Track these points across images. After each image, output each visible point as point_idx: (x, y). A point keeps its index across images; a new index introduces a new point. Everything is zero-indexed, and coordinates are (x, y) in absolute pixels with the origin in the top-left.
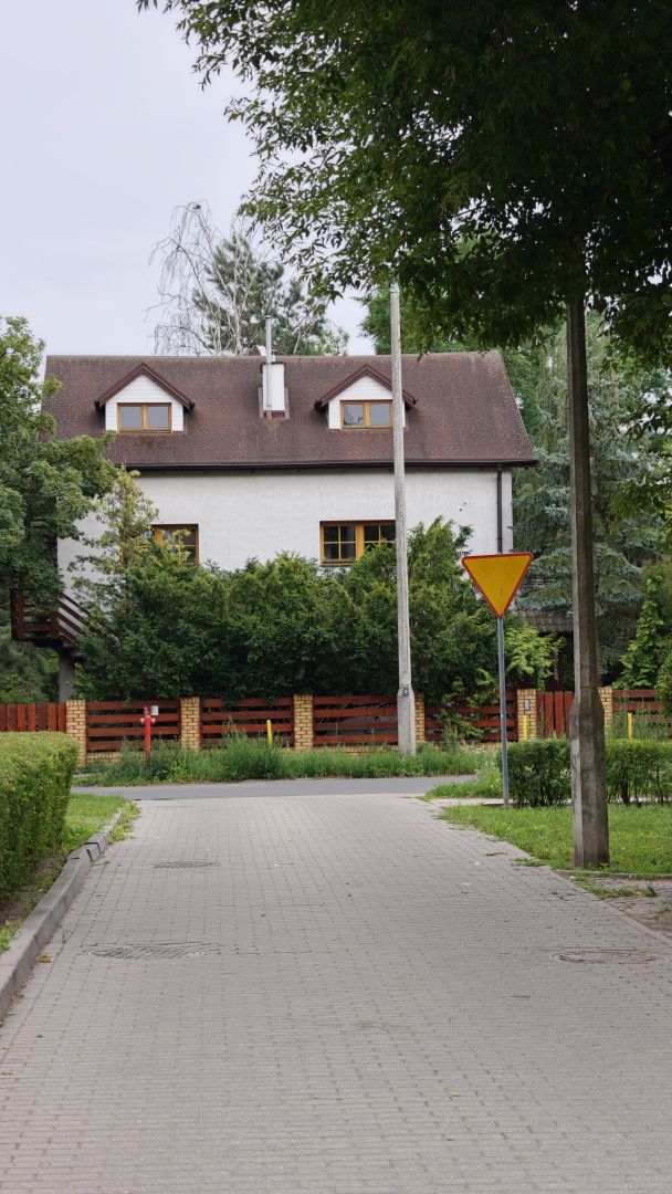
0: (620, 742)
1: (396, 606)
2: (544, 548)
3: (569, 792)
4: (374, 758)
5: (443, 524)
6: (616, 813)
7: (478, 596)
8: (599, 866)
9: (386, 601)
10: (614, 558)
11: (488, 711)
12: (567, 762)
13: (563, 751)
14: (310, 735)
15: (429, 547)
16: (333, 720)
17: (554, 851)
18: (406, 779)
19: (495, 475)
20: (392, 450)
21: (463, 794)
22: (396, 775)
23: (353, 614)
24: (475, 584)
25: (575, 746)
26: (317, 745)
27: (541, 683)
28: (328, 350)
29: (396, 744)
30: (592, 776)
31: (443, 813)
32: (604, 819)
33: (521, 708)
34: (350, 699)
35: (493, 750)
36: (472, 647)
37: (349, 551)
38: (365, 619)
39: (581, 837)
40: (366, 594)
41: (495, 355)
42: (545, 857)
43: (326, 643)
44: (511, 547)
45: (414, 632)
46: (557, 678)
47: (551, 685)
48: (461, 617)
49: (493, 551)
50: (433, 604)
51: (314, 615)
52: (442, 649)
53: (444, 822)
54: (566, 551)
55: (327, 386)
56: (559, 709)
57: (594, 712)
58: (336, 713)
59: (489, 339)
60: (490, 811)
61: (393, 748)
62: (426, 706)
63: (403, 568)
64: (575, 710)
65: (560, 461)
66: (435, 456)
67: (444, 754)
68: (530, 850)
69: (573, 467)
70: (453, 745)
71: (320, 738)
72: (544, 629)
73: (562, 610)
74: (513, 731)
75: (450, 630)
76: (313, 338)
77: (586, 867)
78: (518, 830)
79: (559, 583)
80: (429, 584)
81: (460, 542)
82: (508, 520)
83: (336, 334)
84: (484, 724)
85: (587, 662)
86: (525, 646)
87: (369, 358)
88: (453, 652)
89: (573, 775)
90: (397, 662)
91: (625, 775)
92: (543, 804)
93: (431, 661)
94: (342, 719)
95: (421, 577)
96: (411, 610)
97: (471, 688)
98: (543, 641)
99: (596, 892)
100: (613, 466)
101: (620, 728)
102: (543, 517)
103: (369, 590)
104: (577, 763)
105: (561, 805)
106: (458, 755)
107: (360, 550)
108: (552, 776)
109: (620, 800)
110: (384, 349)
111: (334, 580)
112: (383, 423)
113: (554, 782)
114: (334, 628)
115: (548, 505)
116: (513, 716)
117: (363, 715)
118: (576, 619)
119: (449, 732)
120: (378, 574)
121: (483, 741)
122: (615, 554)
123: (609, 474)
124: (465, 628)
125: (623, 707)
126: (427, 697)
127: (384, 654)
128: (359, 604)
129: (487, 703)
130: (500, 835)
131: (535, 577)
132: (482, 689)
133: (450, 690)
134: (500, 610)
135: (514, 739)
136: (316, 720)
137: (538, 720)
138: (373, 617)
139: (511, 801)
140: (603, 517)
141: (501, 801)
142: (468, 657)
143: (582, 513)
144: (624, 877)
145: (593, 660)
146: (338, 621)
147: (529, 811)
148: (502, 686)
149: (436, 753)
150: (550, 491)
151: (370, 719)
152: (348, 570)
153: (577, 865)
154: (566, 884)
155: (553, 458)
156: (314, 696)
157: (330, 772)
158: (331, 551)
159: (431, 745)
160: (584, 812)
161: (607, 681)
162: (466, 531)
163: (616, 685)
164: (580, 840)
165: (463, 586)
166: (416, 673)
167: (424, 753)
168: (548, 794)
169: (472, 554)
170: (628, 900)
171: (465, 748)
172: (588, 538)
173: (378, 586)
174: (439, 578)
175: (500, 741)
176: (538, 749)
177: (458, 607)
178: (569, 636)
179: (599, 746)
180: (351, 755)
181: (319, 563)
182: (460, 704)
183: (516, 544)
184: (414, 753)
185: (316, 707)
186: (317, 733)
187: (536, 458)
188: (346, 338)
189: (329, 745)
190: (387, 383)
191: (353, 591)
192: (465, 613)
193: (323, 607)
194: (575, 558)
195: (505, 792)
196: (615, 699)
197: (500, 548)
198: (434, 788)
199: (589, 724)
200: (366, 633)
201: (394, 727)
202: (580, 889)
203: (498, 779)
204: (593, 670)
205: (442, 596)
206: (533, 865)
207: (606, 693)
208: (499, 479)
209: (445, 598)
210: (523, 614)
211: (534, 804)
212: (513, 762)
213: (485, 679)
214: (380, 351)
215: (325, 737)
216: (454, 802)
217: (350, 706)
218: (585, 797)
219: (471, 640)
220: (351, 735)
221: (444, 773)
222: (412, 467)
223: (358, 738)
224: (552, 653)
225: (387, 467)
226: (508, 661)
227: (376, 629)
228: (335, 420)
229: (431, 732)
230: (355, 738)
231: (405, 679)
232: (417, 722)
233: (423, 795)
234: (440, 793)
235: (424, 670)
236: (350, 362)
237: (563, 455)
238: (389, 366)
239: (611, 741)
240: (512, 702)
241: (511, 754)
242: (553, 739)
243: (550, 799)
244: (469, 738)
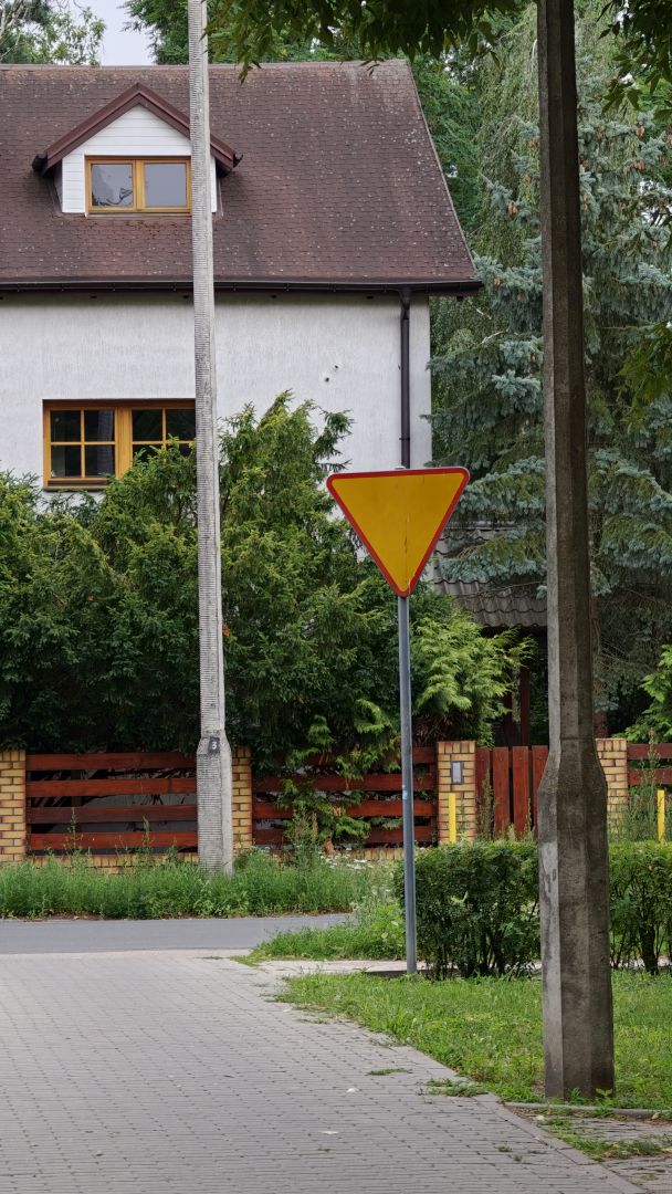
0: (640, 848)
1: (194, 572)
2: (494, 459)
3: (536, 946)
4: (149, 879)
5: (291, 408)
6: (629, 989)
7: (361, 555)
8: (592, 1096)
9: (176, 562)
10: (633, 480)
11: (378, 785)
12: (533, 890)
13: (526, 865)
14: (20, 832)
15: (264, 454)
16: (67, 802)
17: (505, 1066)
18: (214, 921)
19: (397, 312)
20: (189, 257)
21: (326, 951)
22: (192, 912)
23: (109, 587)
24: (355, 529)
25: (549, 855)
26: (33, 852)
27: (486, 730)
28: (61, 54)
29: (194, 850)
30: (582, 915)
31: (285, 989)
32: (604, 1002)
33: (444, 780)
34: (101, 758)
35: (389, 862)
36: (348, 656)
37: (101, 461)
38: (133, 598)
39: (559, 1038)
40: (136, 549)
41: (396, 68)
42: (487, 1078)
43: (54, 647)
44: (429, 458)
45: (231, 623)
46: (517, 719)
47: (506, 732)
48: (327, 596)
49: (392, 462)
50: (272, 570)
51: (30, 589)
52: (288, 661)
53: (287, 1008)
54: (535, 463)
55: (61, 126)
56: (521, 779)
57: (587, 788)
58: (73, 788)
59: (383, 36)
60: (380, 986)
61: (188, 858)
62: (256, 776)
63: (210, 494)
64: (549, 783)
65: (527, 284)
66: (277, 270)
67: (291, 870)
68: (457, 1065)
69: (549, 297)
70: (310, 855)
71: (40, 839)
72: (493, 621)
73: (527, 584)
74: (428, 825)
75: (304, 623)
76: (31, 28)
77: (567, 1098)
78: (436, 1024)
79: (524, 529)
80: (264, 528)
81: (326, 444)
82: (422, 401)
83: (78, 22)
84: (372, 811)
85: (574, 687)
86: (455, 655)
87: (144, 70)
88: (310, 665)
89: (543, 913)
90: (197, 687)
91: (649, 913)
92: (485, 970)
93: (266, 683)
94: (85, 800)
95: (248, 514)
96: (225, 582)
97: (346, 739)
98: (489, 645)
99: (588, 1148)
100: (632, 294)
101: (642, 821)
102: (491, 396)
103: (141, 539)
104: (552, 890)
105: (521, 974)
106: (318, 872)
107: (125, 461)
108: (503, 916)
109: (639, 963)
110: (173, 53)
111: (69, 518)
112: (169, 202)
113: (509, 927)
114: (71, 615)
115: (500, 372)
116: (429, 794)
117: (126, 793)
118: (553, 601)
119: (302, 828)
120: (161, 509)
121: (370, 845)
122: (635, 471)
123: (623, 311)
124: (335, 617)
125: (649, 776)
126: (256, 757)
127: (171, 669)
128: (122, 567)
129: (378, 769)
130: (398, 1032)
131: (475, 515)
132: (369, 739)
133: (302, 743)
134: (403, 584)
135: (431, 840)
136: (31, 803)
137: (479, 803)
138: (149, 594)
139: (421, 965)
140: (611, 397)
141: (401, 966)
142: (340, 676)
143: (565, 389)
144: (643, 1118)
145: (587, 684)
146: (79, 603)
147: (459, 986)
148: (405, 736)
149: (272, 867)
150: (506, 346)
151: (142, 800)
152: (99, 498)
153: (549, 1093)
154: (529, 1132)
155: (512, 277)
156: (28, 753)
157: (59, 906)
158: (64, 462)
159: (264, 852)
160: (564, 988)
161: (616, 725)
162: (338, 422)
163: (633, 733)
164: (556, 1044)
165: (332, 532)
166: (234, 707)
167: (250, 868)
168: (496, 950)
169: (350, 469)
170: (649, 1164)
171: (333, 860)
172: (578, 440)
173: (160, 532)
174: (284, 517)
175: (401, 845)
176: (477, 861)
177: (320, 576)
178: (540, 634)
179: (597, 857)
180: (104, 873)
181: (40, 483)
182: (324, 771)
183: (439, 448)
184: (229, 868)
185: (33, 776)
186: (35, 828)
187: (477, 276)
188: (99, 30)
189: (58, 853)
190: (179, 122)
191: (108, 541)
192: (335, 587)
193: (47, 573)
194: (552, 480)
195: (410, 945)
196: (631, 762)
197: (406, 458)
198: (268, 940)
199: (576, 811)
200: (135, 627)
201: (190, 816)
202: (555, 1142)
203: (397, 920)
204: (586, 703)
205: (288, 552)
206: (462, 1093)
207: (613, 751)
208: (405, 318)
209: (295, 557)
210: (452, 591)
211: (467, 973)
212: (426, 889)
213: (372, 720)
214: (163, 58)
215: (50, 836)
216: (309, 967)
217: (101, 774)
218: (567, 958)
219: (347, 642)
220: (103, 833)
221: (289, 910)
222: (228, 292)
223: (119, 838)
224: (508, 670)
225: (178, 292)
226: (418, 686)
227: (156, 619)
228: (74, 194)
229: (265, 826)
230: (107, 838)
231: (214, 720)
232: (237, 806)
233: (246, 953)
234: (280, 950)
235: (253, 702)
236: (106, 78)
237: (530, 275)
238: (184, 88)
239: (620, 847)
240: (427, 768)
241: (422, 871)
242: (509, 841)
243: (501, 962)
244: (341, 840)
